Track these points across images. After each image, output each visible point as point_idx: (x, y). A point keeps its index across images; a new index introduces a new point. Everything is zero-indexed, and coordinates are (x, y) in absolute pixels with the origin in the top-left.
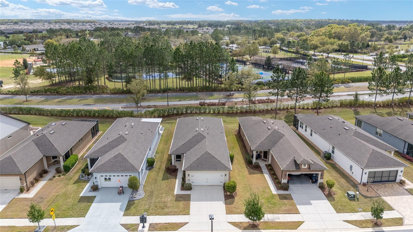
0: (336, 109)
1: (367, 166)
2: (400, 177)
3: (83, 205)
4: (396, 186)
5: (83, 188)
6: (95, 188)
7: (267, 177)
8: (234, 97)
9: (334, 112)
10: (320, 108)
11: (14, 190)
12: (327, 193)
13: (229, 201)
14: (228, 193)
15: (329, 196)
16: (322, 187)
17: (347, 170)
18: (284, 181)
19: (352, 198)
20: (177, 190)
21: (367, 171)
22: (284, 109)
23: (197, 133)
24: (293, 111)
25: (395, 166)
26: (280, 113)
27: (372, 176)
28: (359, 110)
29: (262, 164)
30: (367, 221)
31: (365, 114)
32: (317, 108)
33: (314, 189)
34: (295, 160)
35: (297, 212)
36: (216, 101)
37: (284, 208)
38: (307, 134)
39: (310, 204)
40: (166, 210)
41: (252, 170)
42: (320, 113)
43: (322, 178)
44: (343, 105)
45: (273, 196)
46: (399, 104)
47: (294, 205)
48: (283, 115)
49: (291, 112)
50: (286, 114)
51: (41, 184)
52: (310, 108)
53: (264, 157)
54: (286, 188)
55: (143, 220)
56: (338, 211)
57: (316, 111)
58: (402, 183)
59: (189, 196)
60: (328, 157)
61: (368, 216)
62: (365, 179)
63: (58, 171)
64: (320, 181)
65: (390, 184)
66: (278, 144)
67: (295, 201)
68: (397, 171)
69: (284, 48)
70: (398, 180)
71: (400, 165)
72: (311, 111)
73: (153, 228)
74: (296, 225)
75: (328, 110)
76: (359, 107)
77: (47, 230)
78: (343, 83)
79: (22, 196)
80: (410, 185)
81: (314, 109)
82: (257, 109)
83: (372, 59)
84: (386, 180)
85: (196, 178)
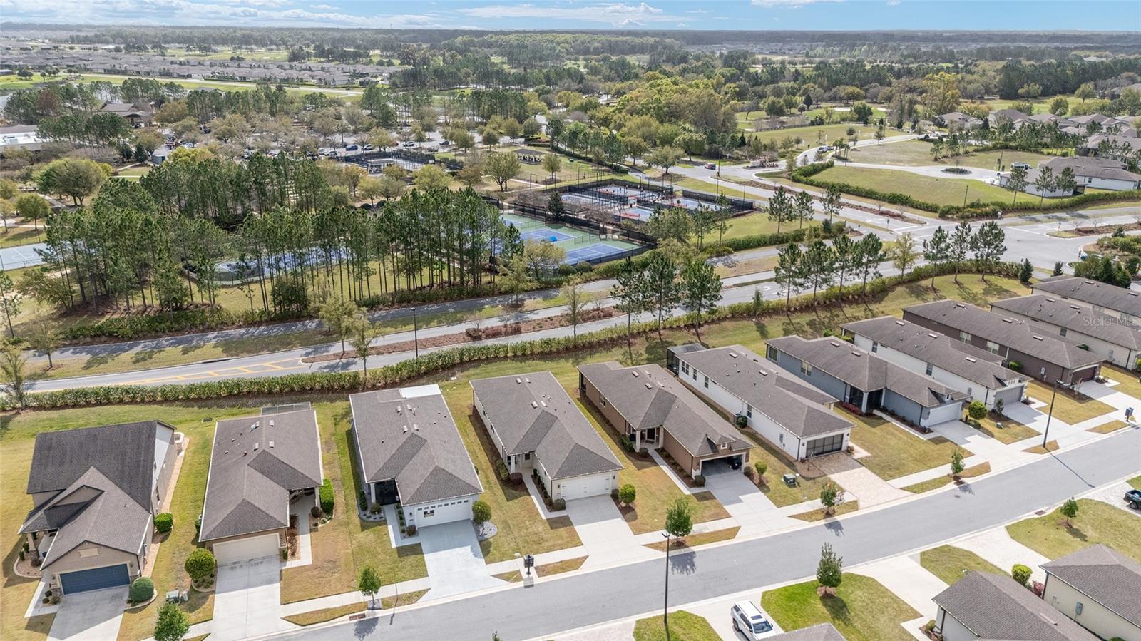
0: (726, 324)
1: (805, 434)
2: (848, 442)
3: (411, 560)
4: (843, 456)
5: (387, 535)
6: (409, 532)
7: (665, 468)
8: (526, 308)
9: (724, 330)
10: (700, 325)
11: (268, 558)
12: (757, 481)
13: (629, 515)
14: (623, 504)
15: (762, 486)
16: (748, 474)
17: (775, 441)
18: (696, 473)
19: (792, 483)
20: (544, 514)
21: (805, 440)
22: (639, 333)
23: (538, 412)
24: (655, 335)
25: (839, 428)
26: (635, 344)
27: (812, 446)
28: (765, 321)
29: (651, 450)
30: (816, 512)
31: (775, 326)
32: (693, 325)
33: (737, 478)
34: (708, 439)
35: (727, 515)
36: (494, 323)
37: (708, 513)
38: (699, 384)
39: (741, 501)
40: (546, 545)
41: (639, 462)
42: (702, 334)
43: (747, 461)
44: (737, 314)
45: (687, 497)
46: (825, 303)
47: (719, 506)
48: (640, 346)
49: (654, 339)
50: (647, 344)
51: (304, 541)
52: (682, 325)
53: (648, 437)
54: (699, 483)
55: (529, 563)
56: (779, 504)
57: (694, 331)
58: (850, 451)
59: (566, 518)
60: (742, 423)
61: (817, 504)
62: (803, 454)
63: (315, 514)
64: (744, 465)
65: (835, 456)
66: (672, 413)
67: (719, 500)
68: (843, 435)
69: (562, 147)
70: (844, 448)
71: (846, 425)
72: (685, 332)
73: (543, 571)
74: (732, 533)
75: (715, 327)
76: (762, 315)
77: (386, 604)
78: (719, 255)
79: (291, 564)
80: (860, 453)
81: (690, 326)
82: (594, 340)
83: (756, 179)
84: (829, 450)
85: (569, 488)
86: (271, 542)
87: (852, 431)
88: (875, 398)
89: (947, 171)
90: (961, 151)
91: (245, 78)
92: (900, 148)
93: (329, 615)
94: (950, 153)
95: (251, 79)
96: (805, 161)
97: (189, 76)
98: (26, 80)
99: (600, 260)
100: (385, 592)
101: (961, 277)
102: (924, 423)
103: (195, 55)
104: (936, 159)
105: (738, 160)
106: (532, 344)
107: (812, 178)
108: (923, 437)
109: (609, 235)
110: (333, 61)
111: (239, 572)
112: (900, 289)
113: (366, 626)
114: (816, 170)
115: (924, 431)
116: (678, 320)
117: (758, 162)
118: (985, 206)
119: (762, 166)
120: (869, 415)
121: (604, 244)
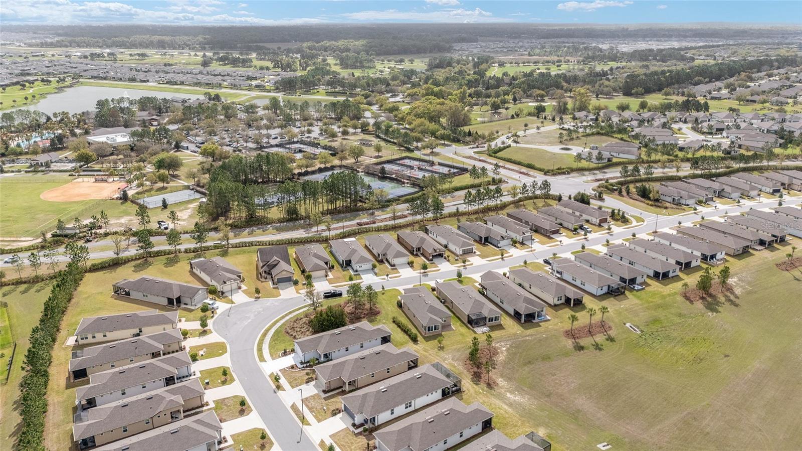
0: (446, 219)
1: (461, 247)
2: (474, 250)
4: (473, 254)
5: (350, 272)
6: (355, 271)
7: (423, 258)
8: (376, 215)
9: (445, 221)
10: (437, 219)
11: (323, 276)
13: (412, 267)
14: (410, 265)
15: (448, 261)
16: (445, 258)
17: (454, 251)
18: (431, 258)
19: (456, 260)
20: (390, 267)
21: (461, 249)
22: (416, 222)
23: (386, 243)
24: (422, 223)
25: (472, 246)
26: (415, 225)
27: (464, 251)
28: (460, 218)
29: (419, 254)
30: (461, 266)
31: (463, 219)
32: (435, 219)
34: (434, 249)
35: (438, 267)
36: (365, 220)
37: (433, 266)
38: (434, 237)
39: (442, 264)
41: (415, 256)
42: (438, 222)
44: (451, 215)
45: (427, 263)
47: (436, 265)
48: (417, 226)
51: (330, 273)
53: (418, 250)
54: (432, 260)
56: (452, 264)
57: (435, 221)
58: (475, 252)
59: (395, 268)
60: (446, 247)
61: (461, 264)
62: (461, 253)
63: (330, 268)
65: (470, 254)
66: (425, 244)
67: (436, 263)
68: (473, 248)
69: (382, 136)
70: (473, 252)
71: (474, 245)
72: (432, 222)
74: (439, 270)
75: (443, 220)
76: (460, 215)
78: (449, 193)
80: (478, 253)
81: (433, 220)
82: (401, 225)
83: (473, 155)
84: (469, 252)
85: (396, 261)
86: (323, 273)
87: (476, 247)
88: (486, 239)
89: (563, 149)
90: (575, 137)
91: (183, 82)
92: (548, 135)
94: (568, 138)
95: (187, 83)
96: (496, 145)
97: (148, 81)
98: (48, 85)
99: (402, 196)
100: (353, 282)
101: (535, 200)
102: (499, 245)
104: (561, 142)
105: (467, 143)
106: (381, 226)
107: (497, 155)
108: (497, 249)
109: (406, 185)
110: (228, 64)
112: (512, 205)
114: (501, 150)
115: (498, 247)
116: (430, 218)
117: (475, 146)
118: (564, 169)
119: (477, 147)
120: (484, 244)
121: (403, 189)
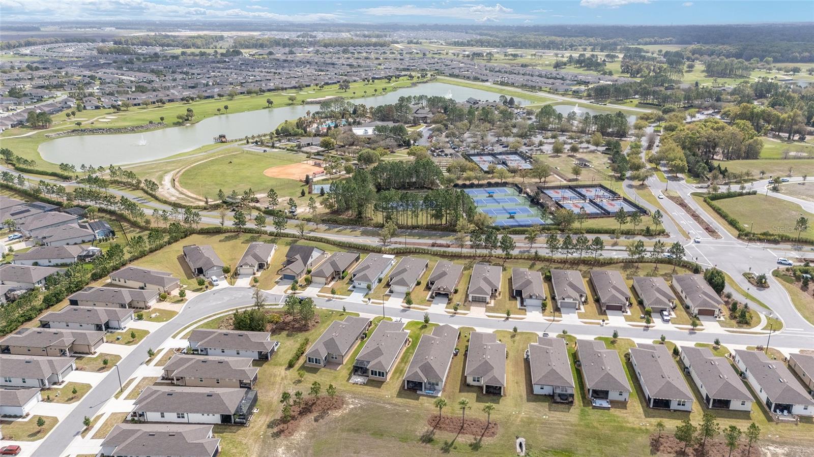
3: (349, 292)
5: (349, 286)
6: (354, 287)
11: (323, 283)
40: (380, 298)
51: (333, 283)
55: (370, 300)
63: (339, 278)
73: (372, 303)
77: (336, 298)
79: (326, 286)
85: (395, 288)
86: (323, 280)
93: (325, 296)
97: (487, 81)
100: (336, 296)
103: (508, 59)
111: (316, 285)
113: (329, 300)
